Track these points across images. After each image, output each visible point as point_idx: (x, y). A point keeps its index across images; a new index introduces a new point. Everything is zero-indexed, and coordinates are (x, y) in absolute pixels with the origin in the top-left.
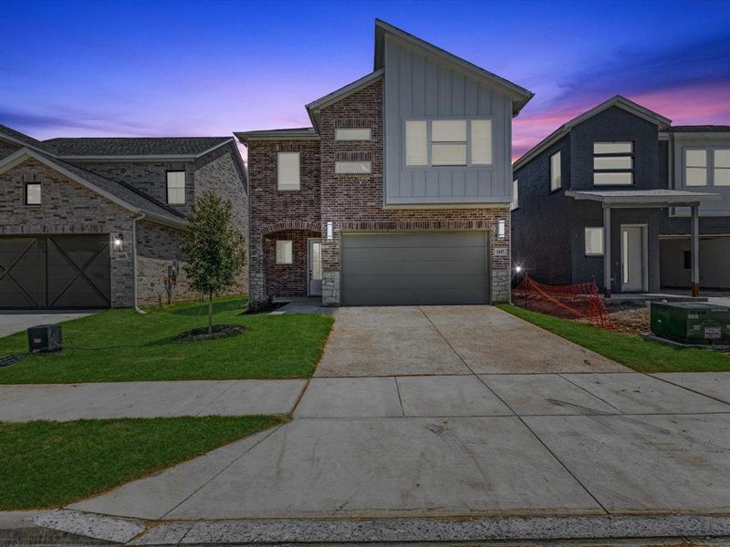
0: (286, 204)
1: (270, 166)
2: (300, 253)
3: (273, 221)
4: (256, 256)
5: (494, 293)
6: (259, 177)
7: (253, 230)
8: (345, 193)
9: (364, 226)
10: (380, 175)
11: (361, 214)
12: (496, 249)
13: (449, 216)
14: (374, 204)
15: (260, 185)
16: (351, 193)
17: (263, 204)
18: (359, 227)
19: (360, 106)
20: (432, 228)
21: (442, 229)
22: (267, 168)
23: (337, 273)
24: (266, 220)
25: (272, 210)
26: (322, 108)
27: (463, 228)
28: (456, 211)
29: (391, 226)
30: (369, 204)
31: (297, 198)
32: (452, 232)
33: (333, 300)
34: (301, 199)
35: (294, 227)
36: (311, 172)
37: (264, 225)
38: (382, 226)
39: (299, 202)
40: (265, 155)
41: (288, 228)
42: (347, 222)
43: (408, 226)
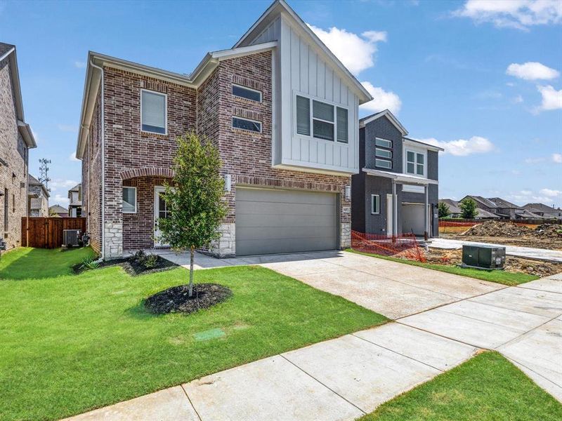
0: (151, 148)
1: (133, 102)
2: (146, 202)
3: (136, 165)
4: (114, 203)
5: (343, 241)
6: (118, 111)
7: (110, 172)
8: (241, 148)
9: (256, 181)
10: (270, 137)
11: (254, 170)
12: (344, 207)
13: (317, 179)
14: (264, 162)
15: (119, 121)
16: (246, 148)
17: (123, 144)
18: (253, 182)
19: (254, 69)
20: (306, 187)
21: (313, 189)
22: (127, 104)
23: (233, 225)
24: (126, 162)
25: (135, 152)
26: (222, 60)
27: (325, 190)
28: (321, 175)
29: (278, 183)
30: (260, 161)
31: (164, 143)
32: (318, 192)
33: (229, 251)
34: (169, 144)
35: (160, 174)
36: (179, 118)
37: (125, 169)
38: (270, 183)
39: (167, 148)
40: (127, 88)
41: (153, 174)
42: (242, 176)
43: (290, 184)
